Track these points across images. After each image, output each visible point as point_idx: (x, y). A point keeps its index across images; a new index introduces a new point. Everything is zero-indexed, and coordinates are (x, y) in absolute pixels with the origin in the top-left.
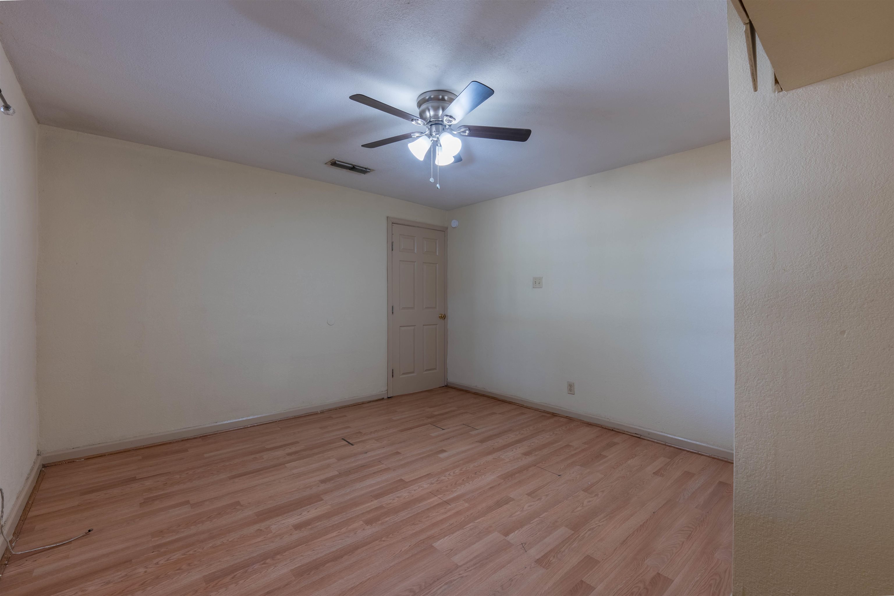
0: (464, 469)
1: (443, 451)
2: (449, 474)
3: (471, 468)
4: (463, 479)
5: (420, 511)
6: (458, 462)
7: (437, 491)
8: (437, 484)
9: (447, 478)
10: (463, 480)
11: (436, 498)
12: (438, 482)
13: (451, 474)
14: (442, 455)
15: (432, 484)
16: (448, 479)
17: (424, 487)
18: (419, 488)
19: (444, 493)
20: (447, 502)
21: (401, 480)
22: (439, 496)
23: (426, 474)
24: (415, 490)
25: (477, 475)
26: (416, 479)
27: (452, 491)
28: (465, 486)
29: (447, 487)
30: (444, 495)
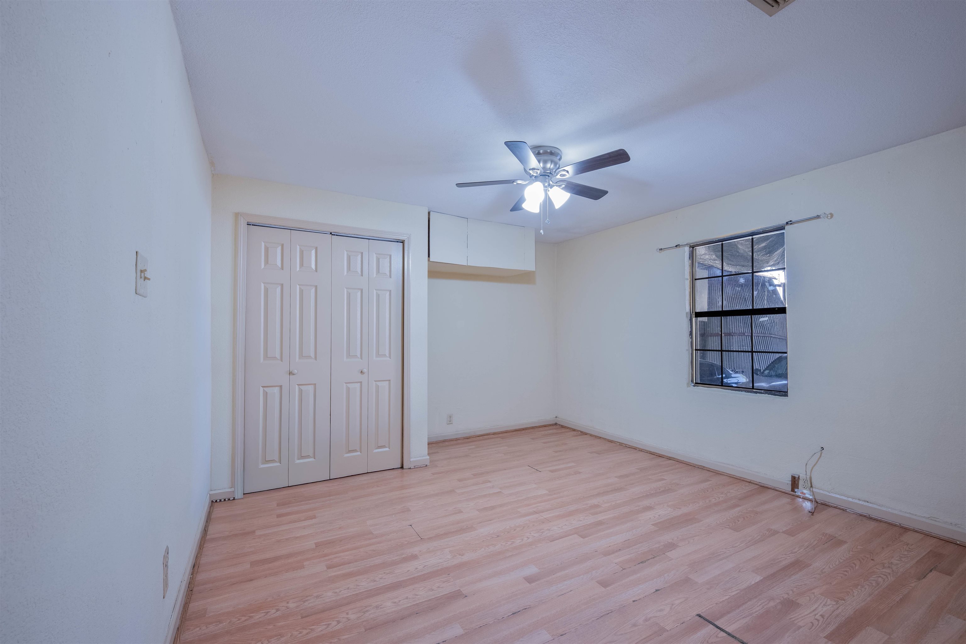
0: (509, 543)
1: (530, 580)
2: (528, 538)
3: (500, 544)
4: (514, 532)
5: (558, 509)
6: (512, 555)
7: (543, 522)
8: (543, 529)
9: (531, 535)
10: (515, 530)
11: (545, 517)
12: (542, 531)
13: (526, 539)
14: (532, 570)
15: (549, 530)
16: (530, 533)
17: (557, 527)
18: (562, 527)
19: (537, 520)
20: (535, 513)
21: (583, 537)
22: (542, 518)
23: (555, 541)
24: (566, 525)
25: (498, 534)
26: (566, 536)
27: (529, 521)
28: (515, 525)
29: (533, 525)
30: (537, 519)
